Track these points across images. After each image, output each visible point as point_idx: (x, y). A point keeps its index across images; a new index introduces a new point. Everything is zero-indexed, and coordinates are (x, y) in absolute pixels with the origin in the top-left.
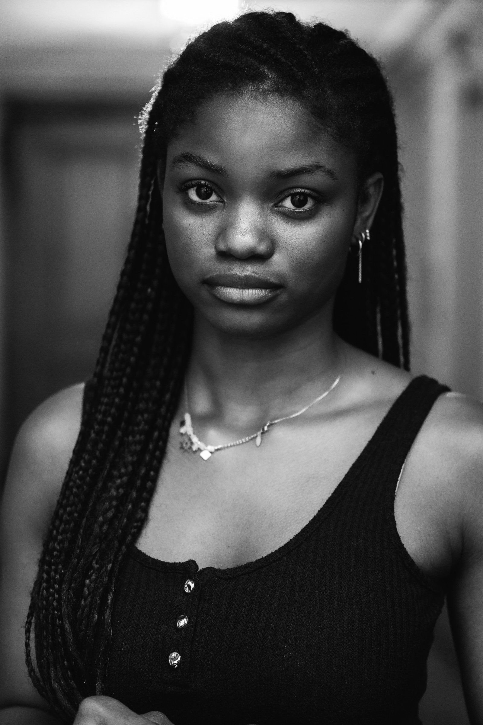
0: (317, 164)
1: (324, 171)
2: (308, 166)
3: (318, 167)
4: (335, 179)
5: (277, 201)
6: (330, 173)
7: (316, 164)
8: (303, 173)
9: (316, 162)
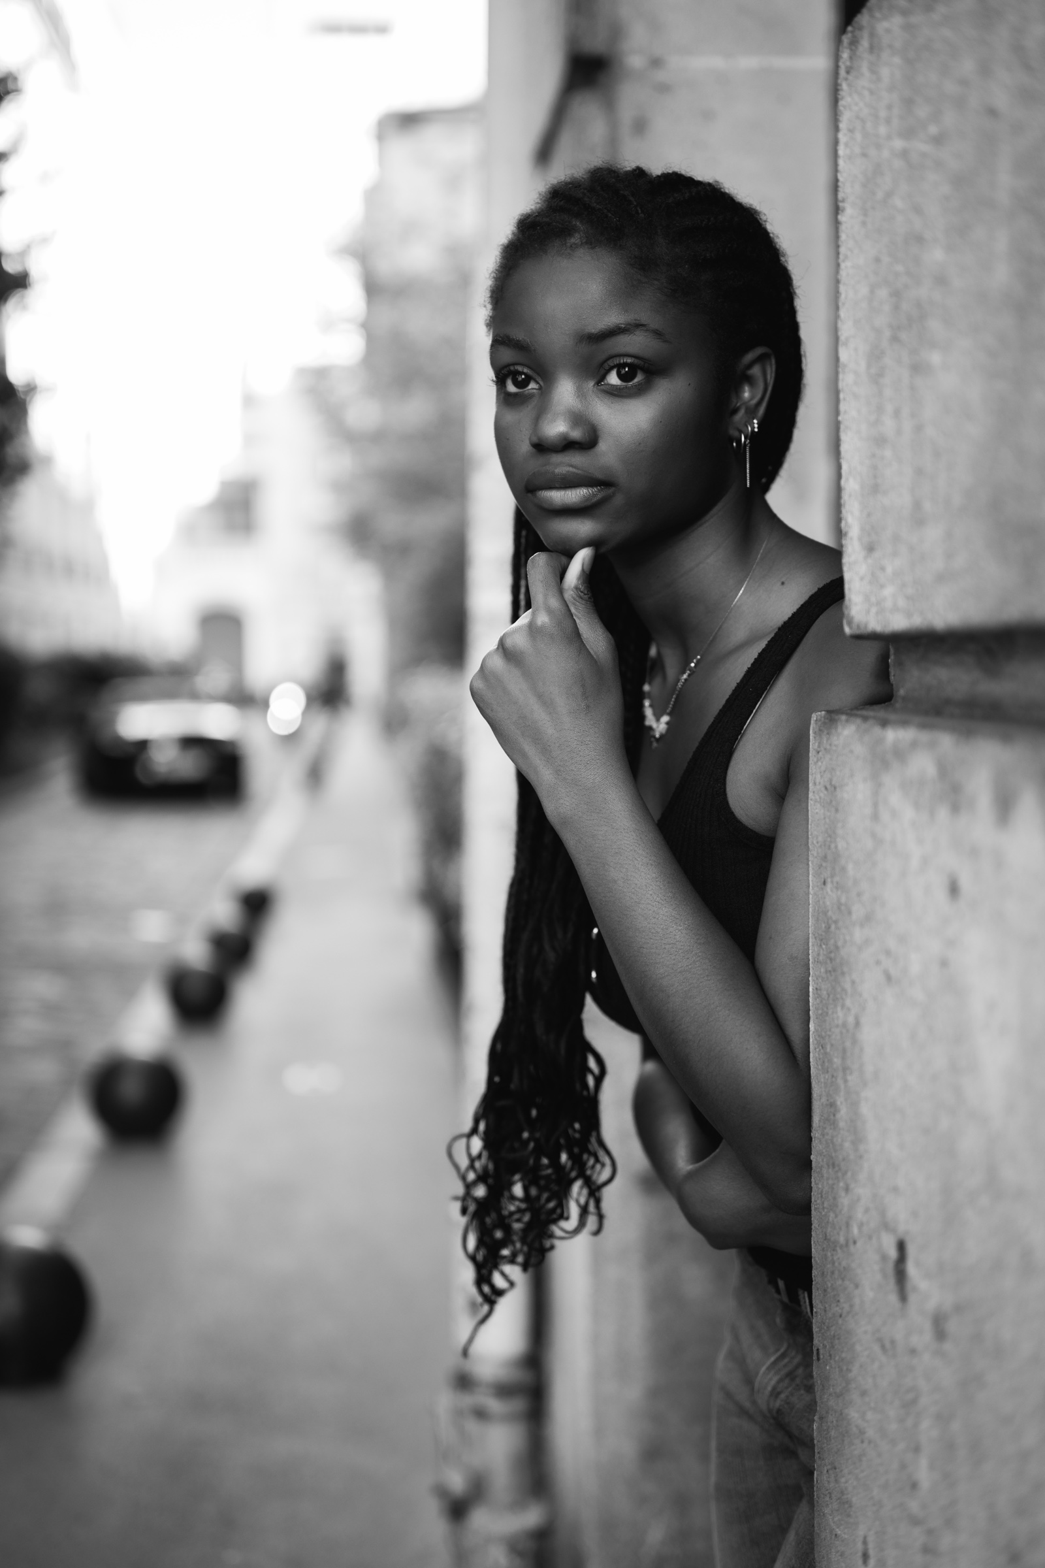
0: (637, 322)
1: (647, 330)
2: (624, 324)
3: (638, 326)
4: (665, 341)
5: (599, 378)
6: (658, 334)
7: (635, 322)
8: (619, 333)
9: (635, 320)
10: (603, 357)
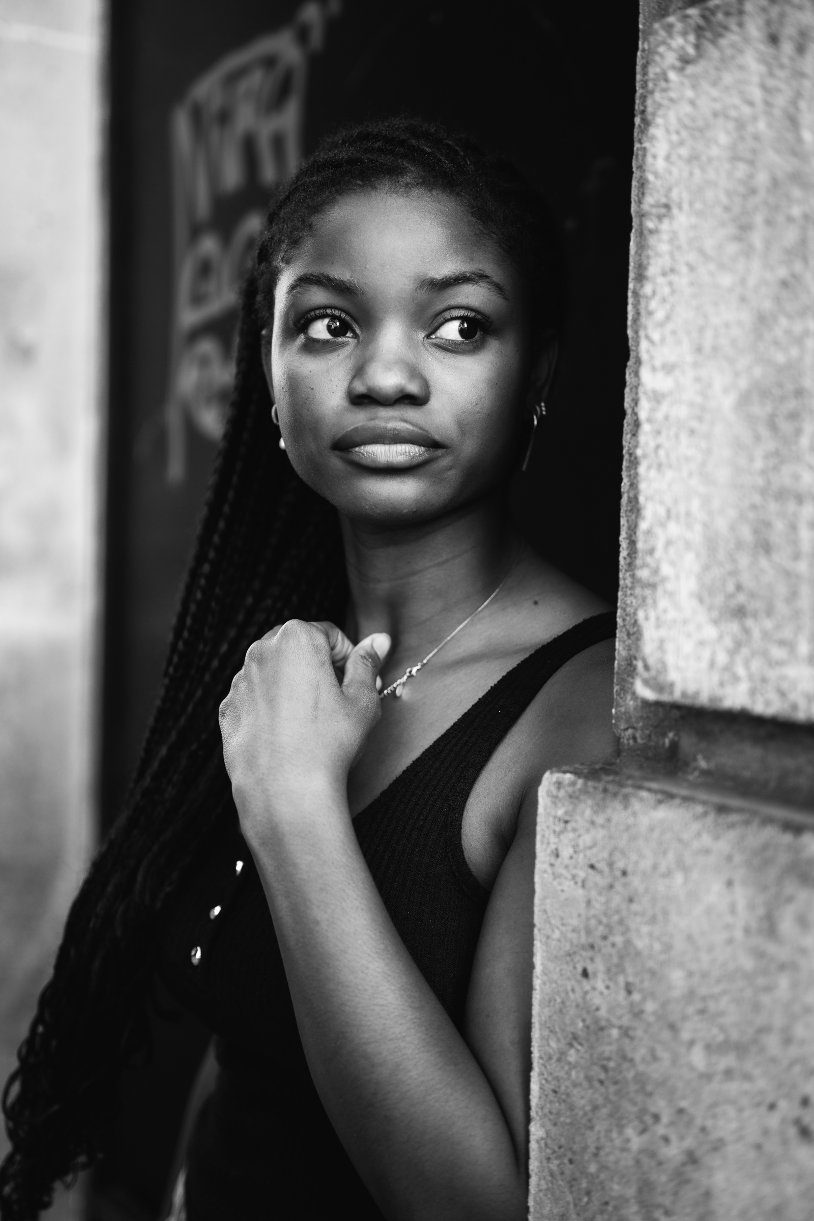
1: (490, 283)
2: (470, 273)
3: (481, 276)
4: (504, 297)
5: (430, 330)
7: (479, 272)
8: (463, 282)
9: (480, 270)
10: (441, 306)
